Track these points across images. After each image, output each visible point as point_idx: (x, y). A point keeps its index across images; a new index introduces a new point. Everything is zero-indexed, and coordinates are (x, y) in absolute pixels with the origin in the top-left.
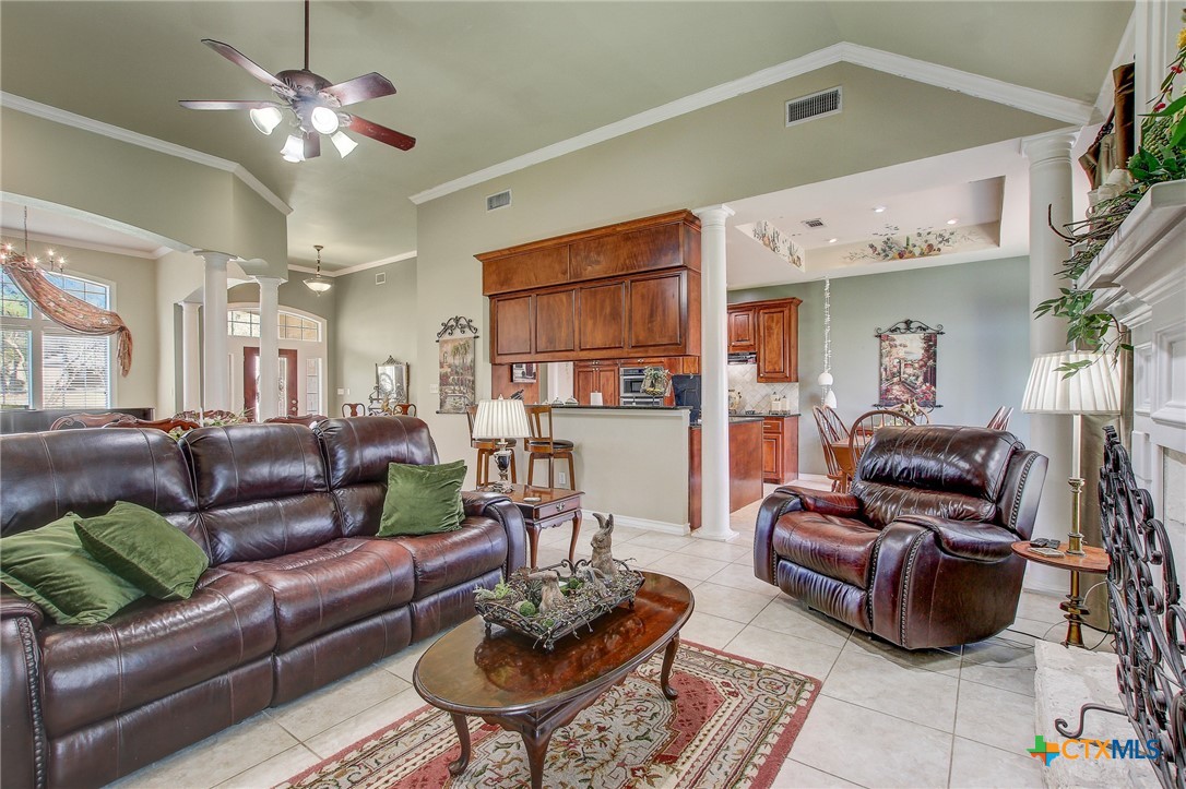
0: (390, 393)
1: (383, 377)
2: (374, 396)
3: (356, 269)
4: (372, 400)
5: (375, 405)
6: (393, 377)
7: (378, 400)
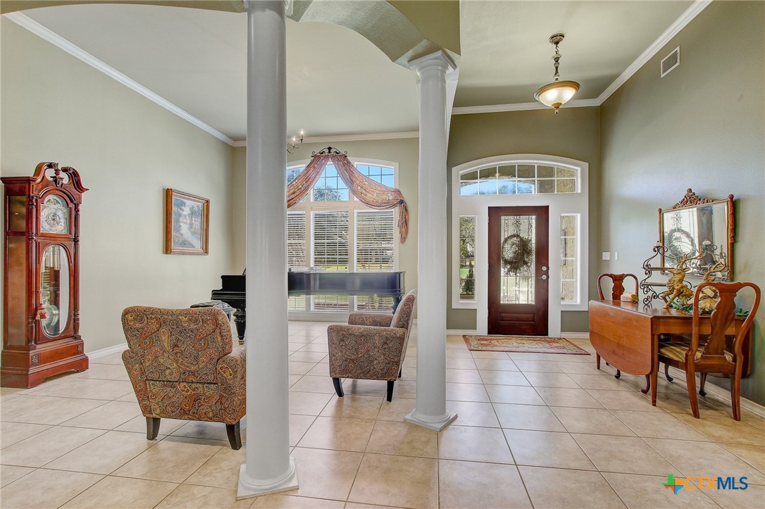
0: (688, 258)
1: (677, 234)
2: (656, 262)
3: (628, 74)
4: (649, 270)
5: (656, 277)
6: (695, 234)
7: (663, 269)
